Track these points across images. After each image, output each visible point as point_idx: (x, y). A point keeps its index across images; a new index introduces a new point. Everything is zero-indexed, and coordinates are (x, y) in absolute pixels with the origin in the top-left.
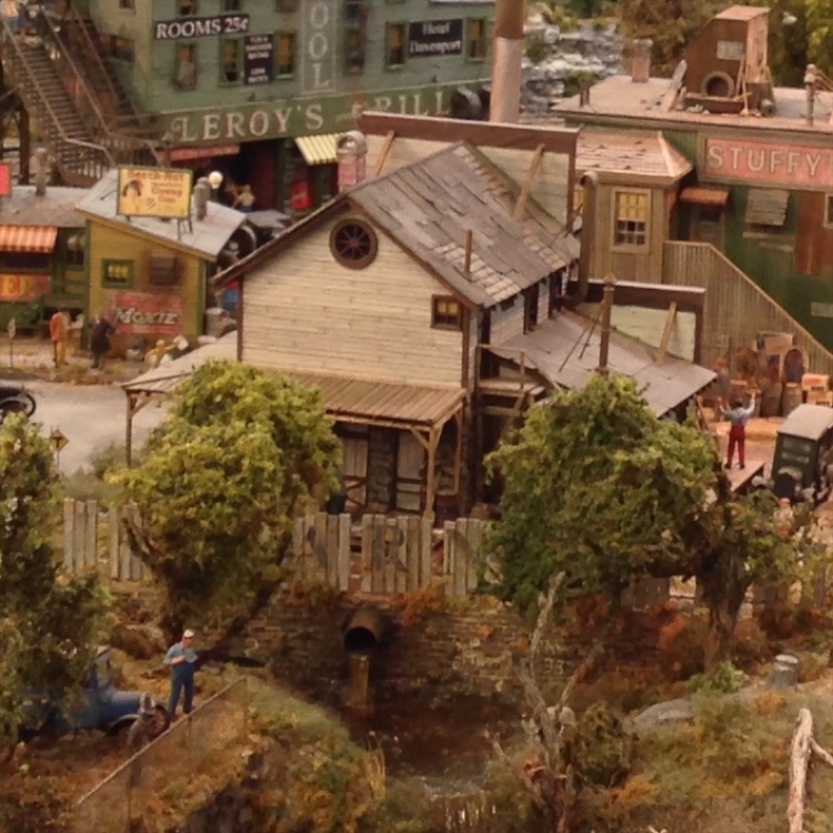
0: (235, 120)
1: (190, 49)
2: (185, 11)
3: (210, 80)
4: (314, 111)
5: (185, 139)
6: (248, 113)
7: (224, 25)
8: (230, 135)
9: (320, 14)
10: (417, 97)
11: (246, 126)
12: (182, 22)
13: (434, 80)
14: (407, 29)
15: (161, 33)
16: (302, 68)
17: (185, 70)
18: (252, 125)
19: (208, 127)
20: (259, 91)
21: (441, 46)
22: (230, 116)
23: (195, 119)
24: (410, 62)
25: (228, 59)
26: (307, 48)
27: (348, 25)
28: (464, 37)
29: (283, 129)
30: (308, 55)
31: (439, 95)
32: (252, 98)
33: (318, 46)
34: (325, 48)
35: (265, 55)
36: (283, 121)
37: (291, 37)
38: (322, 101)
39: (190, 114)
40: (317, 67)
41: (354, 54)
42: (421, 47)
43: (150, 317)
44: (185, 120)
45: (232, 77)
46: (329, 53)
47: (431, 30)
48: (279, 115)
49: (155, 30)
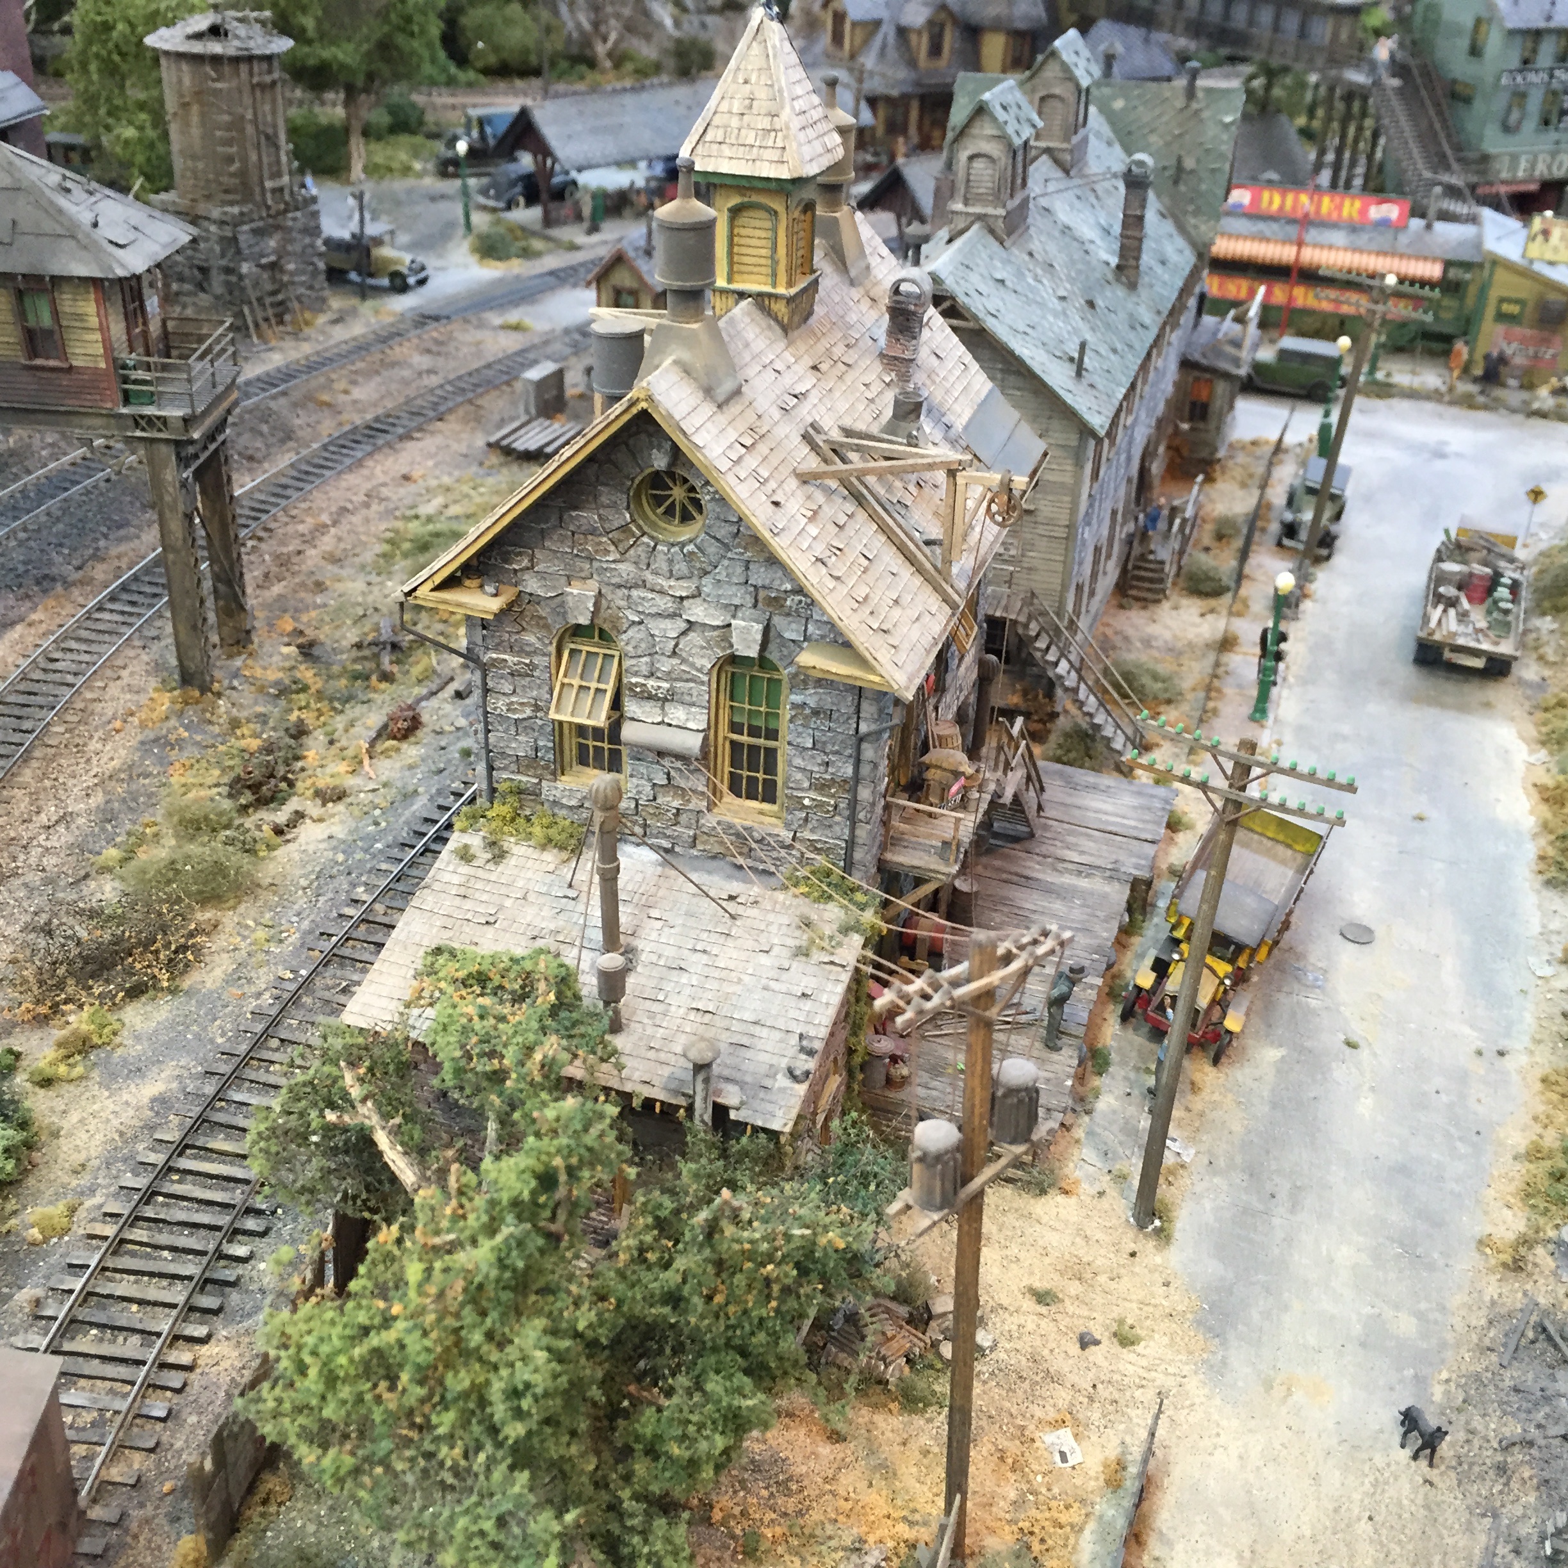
0: (1544, 161)
1: (1520, 96)
2: (1526, 62)
3: (1531, 125)
6: (1554, 155)
7: (1551, 76)
8: (1537, 173)
11: (1549, 167)
12: (1520, 71)
15: (1504, 81)
17: (1515, 116)
18: (1555, 166)
19: (1522, 166)
22: (1541, 157)
23: (1515, 158)
25: (1548, 107)
32: (1557, 143)
39: (1512, 154)
43: (1531, 351)
44: (1507, 159)
45: (1546, 122)
49: (1499, 79)
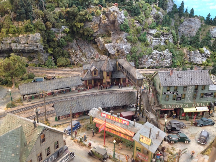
0: (174, 106)
3: (171, 100)
4: (187, 105)
5: (165, 108)
6: (176, 105)
7: (174, 93)
8: (173, 107)
9: (190, 92)
10: (204, 103)
12: (167, 92)
13: (207, 101)
14: (204, 94)
15: (164, 94)
16: (186, 99)
17: (167, 98)
18: (176, 106)
19: (169, 106)
20: (178, 102)
21: (209, 96)
22: (173, 105)
24: (204, 98)
25: (174, 97)
26: (187, 96)
27: (194, 93)
28: (213, 95)
29: (181, 107)
30: (187, 97)
31: (208, 103)
33: (189, 96)
34: (190, 96)
35: (180, 97)
36: (181, 106)
37: (185, 95)
38: (188, 104)
39: (167, 105)
40: (188, 99)
41: (195, 97)
42: (206, 96)
43: (143, 157)
44: (166, 105)
45: (174, 100)
46: (191, 97)
47: (208, 94)
48: (181, 105)
